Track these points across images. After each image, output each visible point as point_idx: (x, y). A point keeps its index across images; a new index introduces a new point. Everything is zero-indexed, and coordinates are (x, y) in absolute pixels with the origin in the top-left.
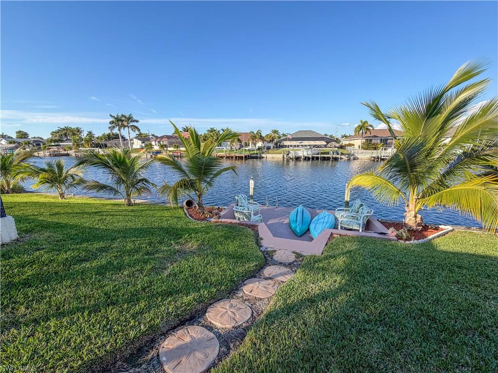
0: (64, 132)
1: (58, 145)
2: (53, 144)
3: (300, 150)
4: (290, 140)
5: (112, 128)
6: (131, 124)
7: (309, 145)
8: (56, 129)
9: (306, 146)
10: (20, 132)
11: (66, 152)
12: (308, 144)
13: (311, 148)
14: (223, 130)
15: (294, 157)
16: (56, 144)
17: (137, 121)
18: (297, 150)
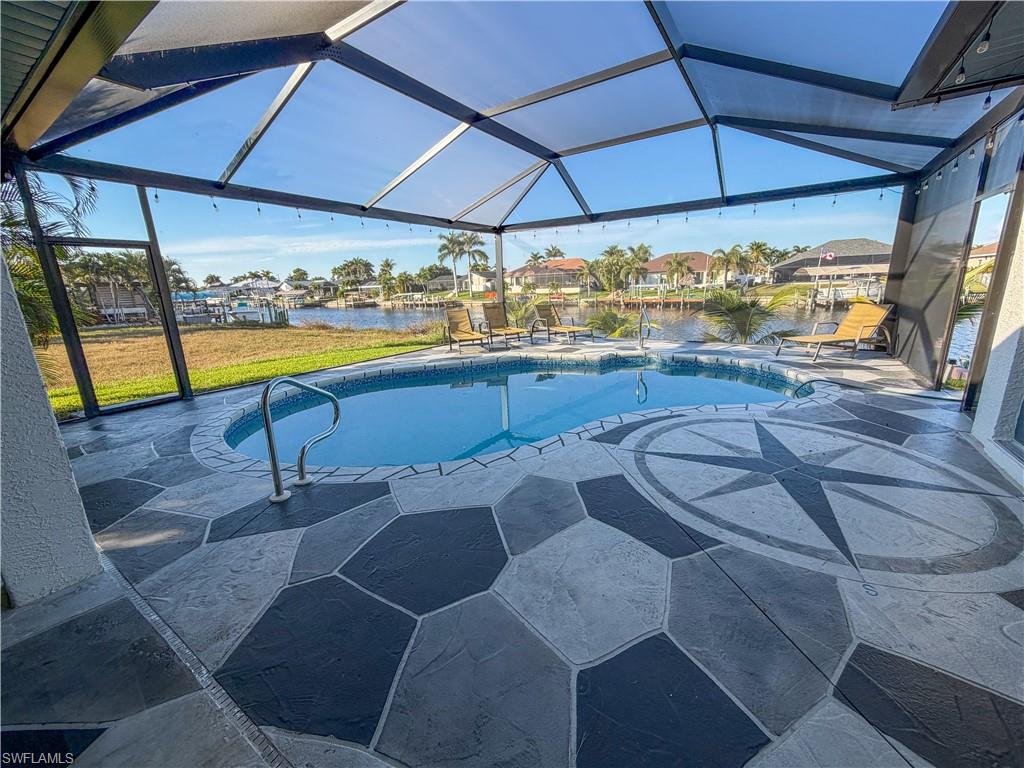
0: (352, 268)
1: (357, 290)
2: (349, 288)
3: (846, 285)
4: (825, 263)
5: (442, 258)
6: (475, 248)
7: (873, 274)
8: (340, 263)
9: (867, 275)
10: (298, 270)
11: (372, 300)
12: (871, 271)
13: (878, 280)
14: (632, 250)
15: (832, 301)
16: (354, 287)
17: (482, 244)
18: (838, 286)
